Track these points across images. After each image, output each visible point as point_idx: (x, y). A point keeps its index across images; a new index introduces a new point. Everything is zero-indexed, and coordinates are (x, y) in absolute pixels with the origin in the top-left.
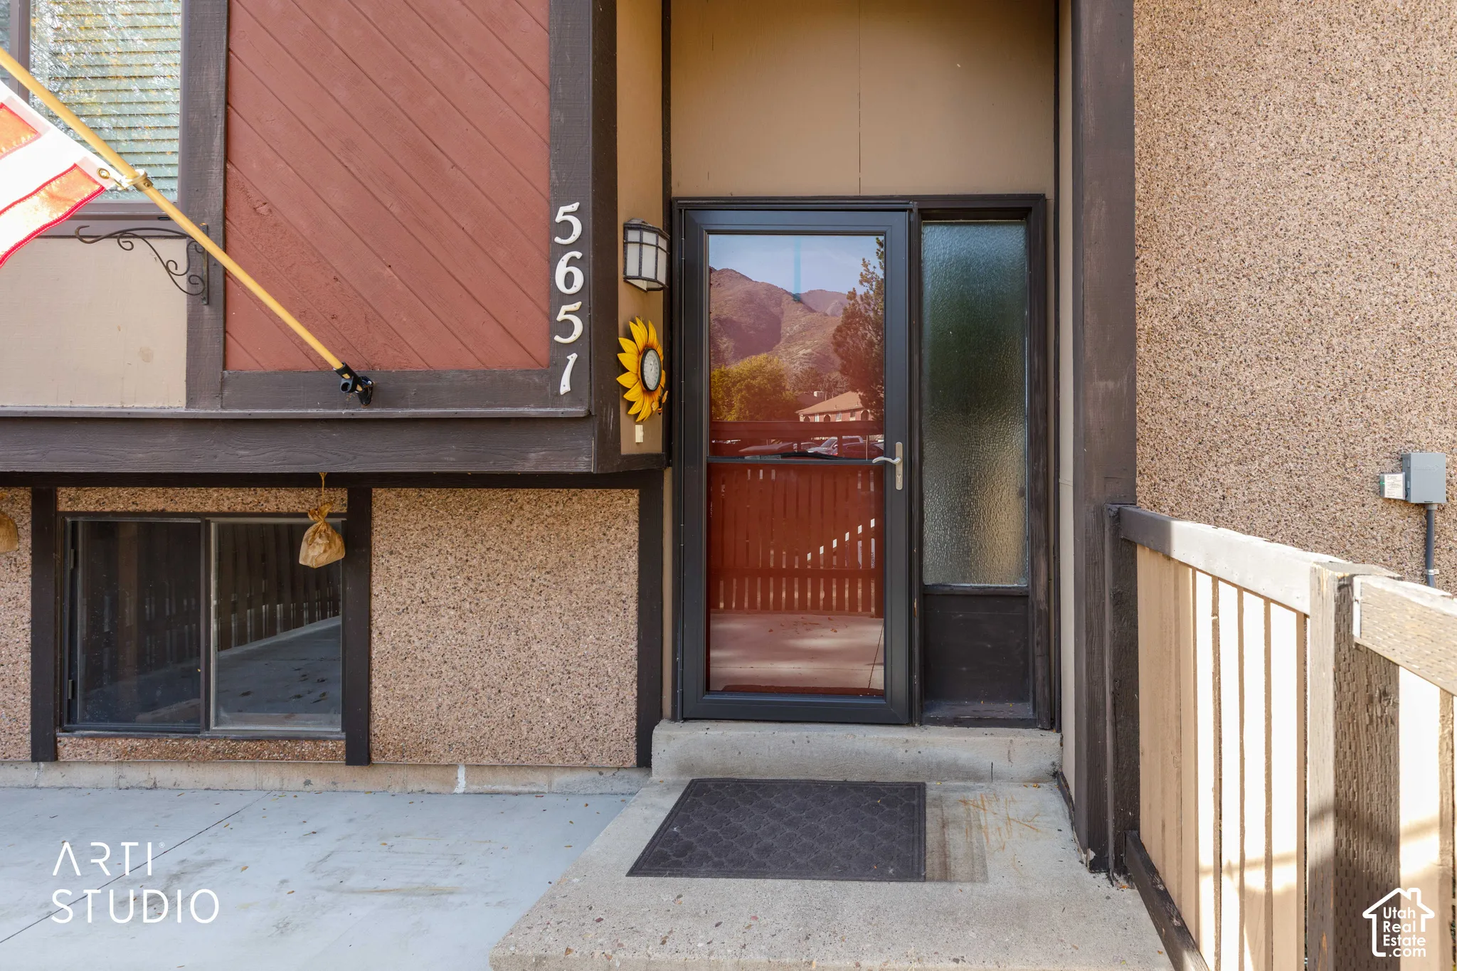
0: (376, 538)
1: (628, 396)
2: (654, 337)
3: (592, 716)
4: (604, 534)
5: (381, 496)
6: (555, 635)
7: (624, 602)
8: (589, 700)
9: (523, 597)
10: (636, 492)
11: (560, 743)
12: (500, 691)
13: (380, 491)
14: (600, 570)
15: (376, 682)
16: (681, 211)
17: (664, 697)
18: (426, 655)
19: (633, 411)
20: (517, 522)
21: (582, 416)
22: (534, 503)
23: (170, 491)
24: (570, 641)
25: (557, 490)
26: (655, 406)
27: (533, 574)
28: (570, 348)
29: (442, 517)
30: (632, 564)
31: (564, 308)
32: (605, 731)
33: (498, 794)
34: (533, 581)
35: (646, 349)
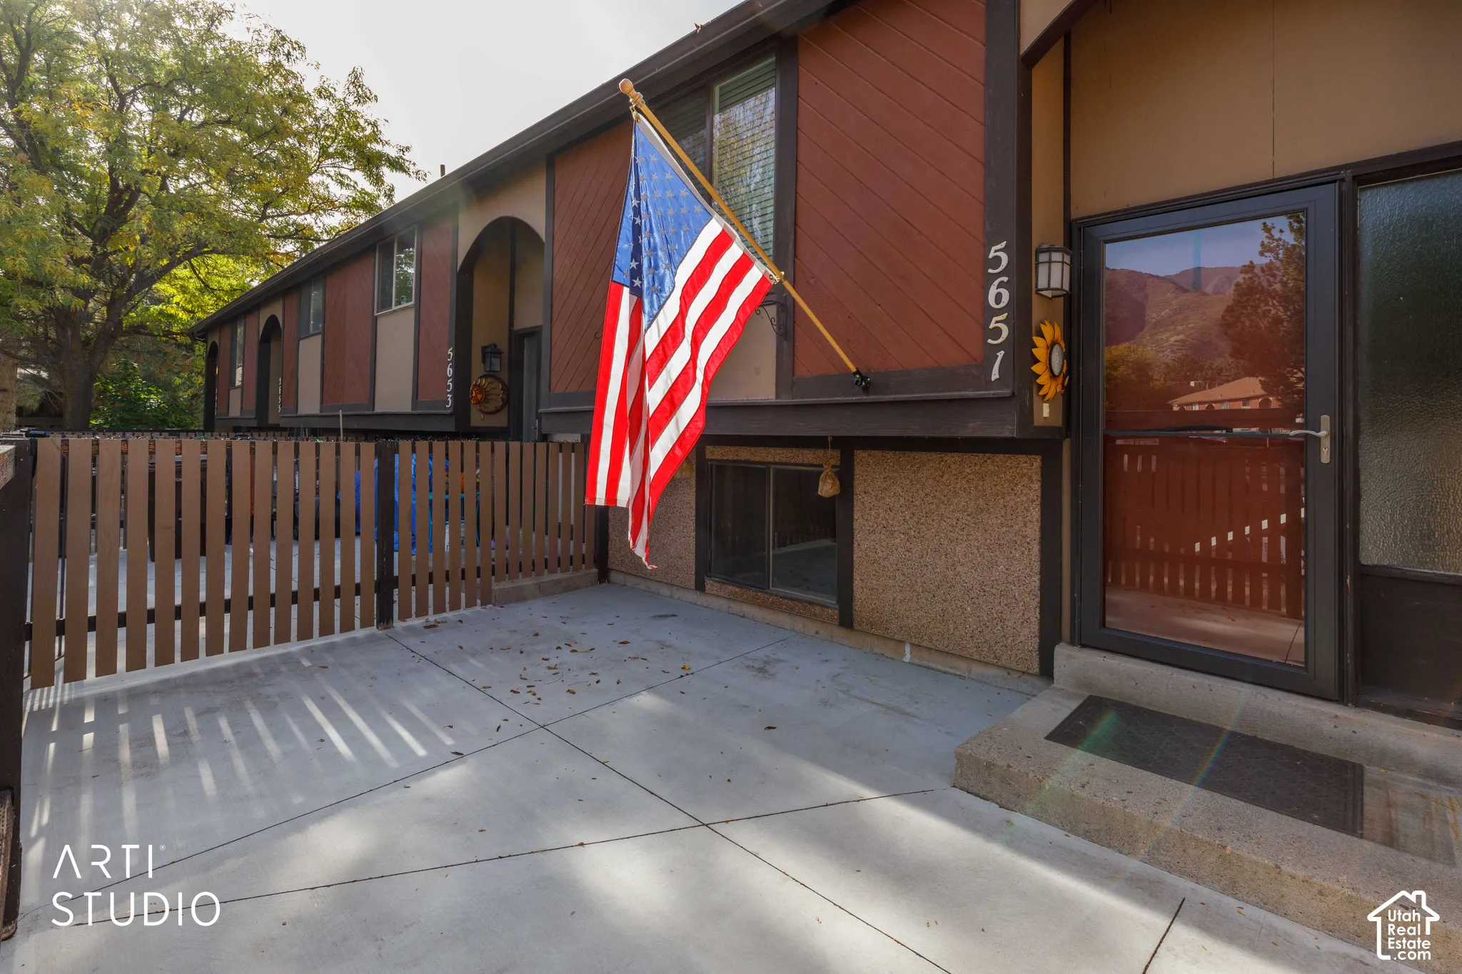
0: (856, 482)
1: (1039, 381)
2: (1058, 333)
3: (1002, 627)
4: (1012, 490)
5: (860, 455)
6: (974, 561)
7: (1028, 543)
8: (1000, 615)
9: (950, 531)
10: (1039, 458)
11: (978, 643)
12: (934, 596)
13: (859, 452)
14: (1009, 517)
15: (857, 576)
16: (1080, 229)
17: (1063, 624)
18: (886, 563)
19: (1041, 393)
20: (946, 476)
21: (1008, 395)
22: (959, 463)
23: (752, 449)
24: (985, 568)
25: (976, 454)
26: (1059, 388)
27: (957, 515)
28: (999, 347)
29: (896, 471)
30: (1035, 514)
31: (995, 319)
32: (1013, 641)
33: (932, 669)
34: (958, 520)
35: (1054, 343)
